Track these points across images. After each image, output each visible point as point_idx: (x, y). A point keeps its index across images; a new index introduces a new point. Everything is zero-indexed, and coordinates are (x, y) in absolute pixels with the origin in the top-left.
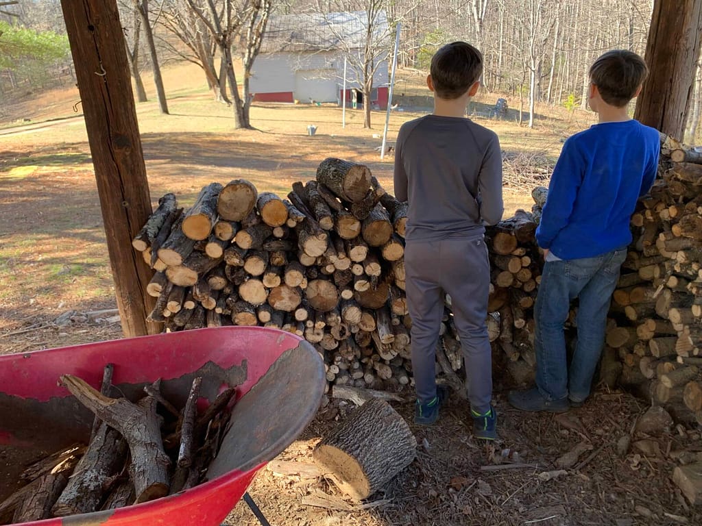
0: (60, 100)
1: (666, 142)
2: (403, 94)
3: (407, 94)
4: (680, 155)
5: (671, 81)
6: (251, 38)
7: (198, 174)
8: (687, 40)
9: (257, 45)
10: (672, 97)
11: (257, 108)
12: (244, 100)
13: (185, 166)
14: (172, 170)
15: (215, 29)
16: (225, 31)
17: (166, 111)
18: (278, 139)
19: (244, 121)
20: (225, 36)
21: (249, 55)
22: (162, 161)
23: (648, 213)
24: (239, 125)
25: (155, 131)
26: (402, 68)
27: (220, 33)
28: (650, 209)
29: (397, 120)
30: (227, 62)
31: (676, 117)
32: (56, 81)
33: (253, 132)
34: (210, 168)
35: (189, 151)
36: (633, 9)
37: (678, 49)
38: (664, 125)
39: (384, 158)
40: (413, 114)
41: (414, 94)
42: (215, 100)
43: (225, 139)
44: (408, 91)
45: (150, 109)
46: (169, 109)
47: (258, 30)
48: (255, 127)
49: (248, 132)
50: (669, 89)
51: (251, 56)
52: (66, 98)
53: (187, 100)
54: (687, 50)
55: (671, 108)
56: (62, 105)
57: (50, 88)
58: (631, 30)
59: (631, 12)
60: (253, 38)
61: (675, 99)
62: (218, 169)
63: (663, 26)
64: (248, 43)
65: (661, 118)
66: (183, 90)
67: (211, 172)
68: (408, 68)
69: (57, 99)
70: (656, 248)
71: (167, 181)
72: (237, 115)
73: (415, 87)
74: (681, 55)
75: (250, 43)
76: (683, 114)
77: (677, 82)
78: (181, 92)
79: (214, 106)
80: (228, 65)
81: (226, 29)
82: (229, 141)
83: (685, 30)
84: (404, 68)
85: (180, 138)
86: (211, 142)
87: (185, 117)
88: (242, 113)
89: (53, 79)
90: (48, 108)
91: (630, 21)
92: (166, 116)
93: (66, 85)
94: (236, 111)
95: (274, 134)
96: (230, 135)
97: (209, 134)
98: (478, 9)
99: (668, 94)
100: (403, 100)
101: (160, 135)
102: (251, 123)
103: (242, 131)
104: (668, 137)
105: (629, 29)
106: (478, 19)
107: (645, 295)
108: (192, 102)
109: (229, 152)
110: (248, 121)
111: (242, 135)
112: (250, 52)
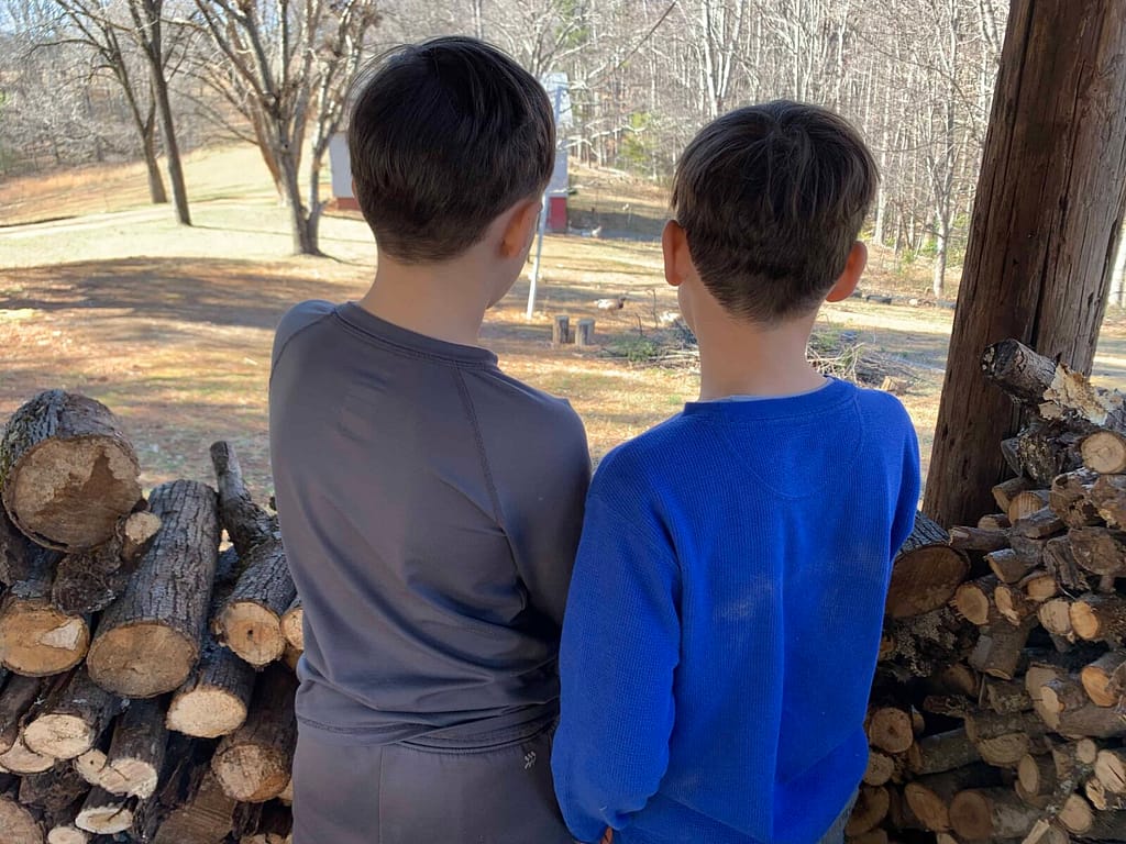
0: (33, 195)
1: (1054, 385)
2: (593, 210)
3: (599, 209)
4: (1111, 452)
5: (1063, 204)
6: (326, 106)
7: (166, 341)
8: (1109, 87)
9: (336, 118)
10: (1066, 249)
11: (347, 221)
12: (310, 209)
13: (153, 322)
14: (128, 328)
15: (262, 86)
16: (279, 91)
17: (185, 219)
18: (363, 275)
19: (307, 240)
20: (278, 99)
21: (321, 133)
22: (117, 311)
23: (1003, 594)
24: (299, 248)
25: (151, 254)
26: (596, 168)
27: (271, 94)
28: (1011, 585)
29: (577, 250)
30: (281, 142)
31: (1076, 306)
32: (29, 163)
33: (321, 261)
34: (200, 327)
35: (180, 293)
36: (953, 91)
37: (1083, 114)
38: (1042, 329)
39: (533, 316)
40: (605, 242)
41: (611, 210)
42: (279, 206)
43: (266, 272)
44: (603, 204)
45: (163, 216)
46: (192, 216)
47: (338, 92)
48: (329, 254)
49: (314, 261)
50: (1056, 228)
51: (325, 134)
52: (43, 193)
53: (234, 203)
54: (1109, 119)
55: (1062, 278)
56: (35, 202)
57: (18, 176)
58: (951, 123)
59: (949, 95)
60: (328, 106)
61: (1075, 255)
62: (214, 329)
63: (1042, 46)
64: (320, 112)
65: (1034, 306)
66: (236, 186)
67: (195, 335)
68: (605, 169)
69: (27, 194)
70: (1025, 693)
71: (96, 353)
72: (296, 232)
73: (613, 198)
74: (1091, 132)
75: (323, 113)
76: (1095, 299)
77: (1078, 207)
78: (233, 190)
79: (276, 215)
80: (283, 148)
81: (281, 87)
82: (272, 276)
83: (1102, 58)
84: (600, 168)
85: (185, 268)
86: (239, 277)
87: (218, 232)
88: (305, 229)
89: (23, 161)
90: (10, 207)
91: (949, 108)
92: (185, 229)
93: (45, 170)
94: (296, 225)
95: (359, 265)
96: (279, 265)
97: (238, 263)
98: (715, 81)
99: (1055, 240)
100: (591, 218)
101: (156, 261)
102: (322, 246)
103: (304, 260)
104: (1059, 369)
105: (946, 121)
106: (716, 96)
107: (995, 822)
108: (239, 207)
109: (257, 296)
110: (316, 243)
111: (299, 266)
112: (322, 128)
